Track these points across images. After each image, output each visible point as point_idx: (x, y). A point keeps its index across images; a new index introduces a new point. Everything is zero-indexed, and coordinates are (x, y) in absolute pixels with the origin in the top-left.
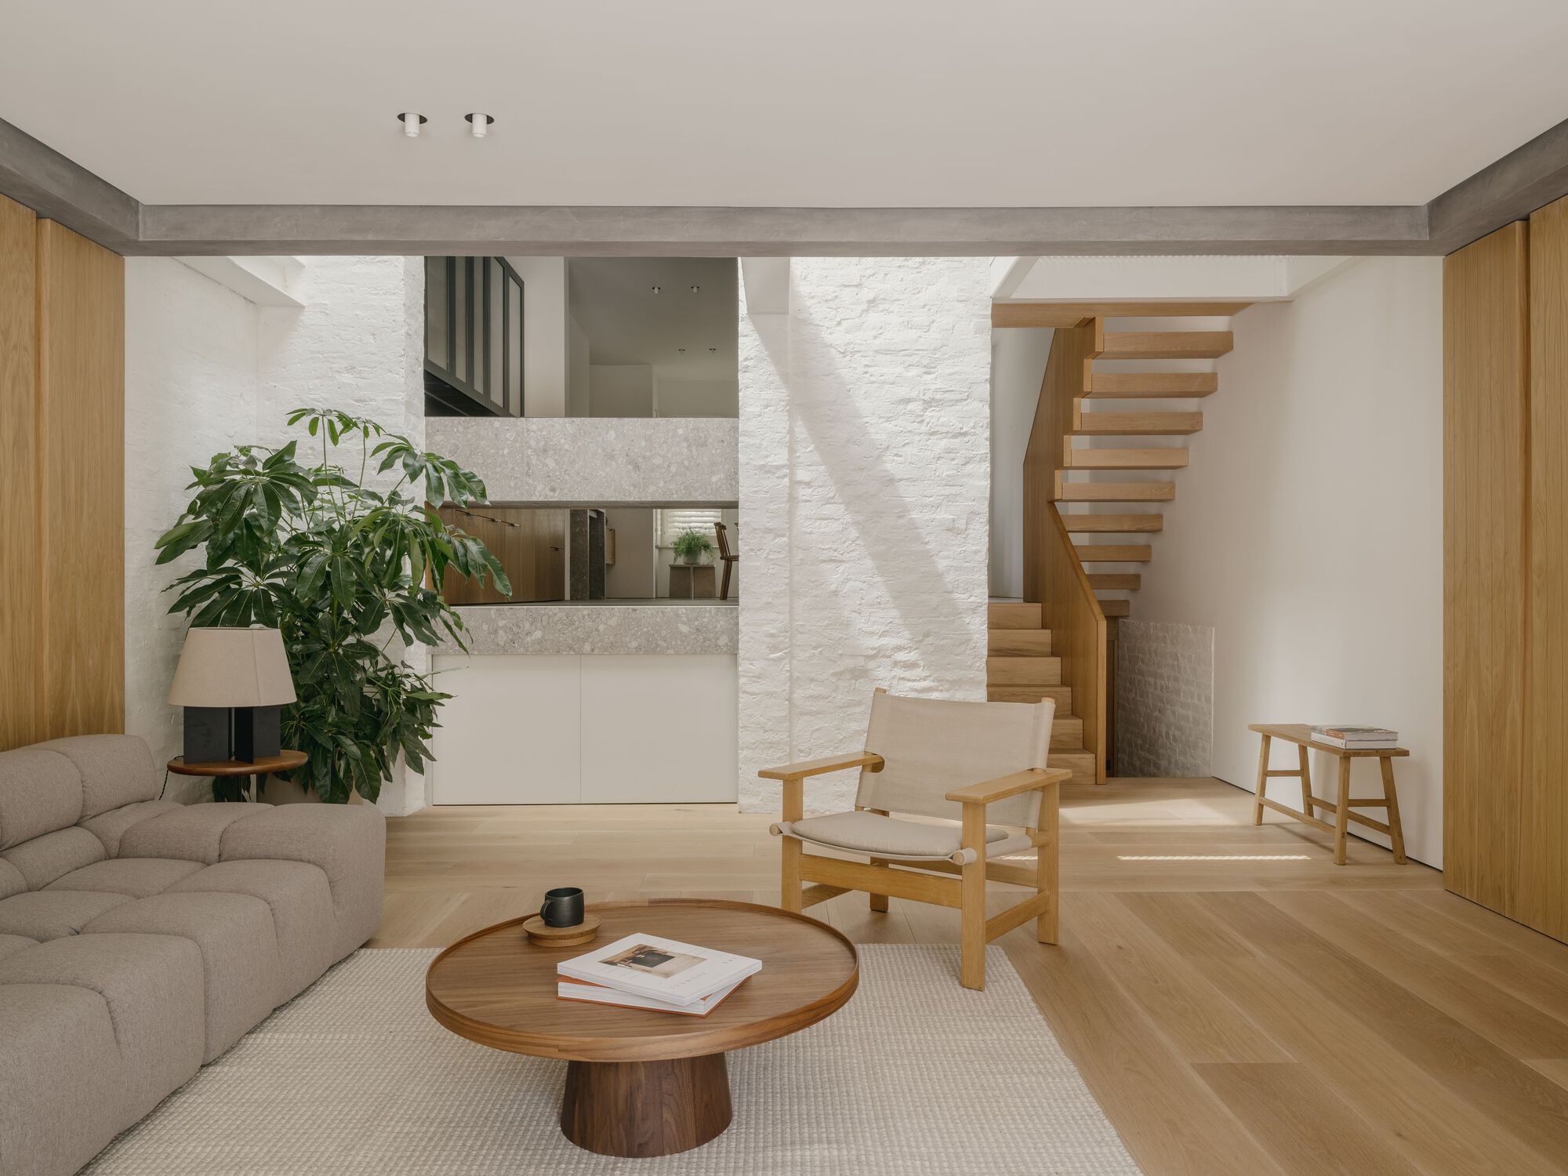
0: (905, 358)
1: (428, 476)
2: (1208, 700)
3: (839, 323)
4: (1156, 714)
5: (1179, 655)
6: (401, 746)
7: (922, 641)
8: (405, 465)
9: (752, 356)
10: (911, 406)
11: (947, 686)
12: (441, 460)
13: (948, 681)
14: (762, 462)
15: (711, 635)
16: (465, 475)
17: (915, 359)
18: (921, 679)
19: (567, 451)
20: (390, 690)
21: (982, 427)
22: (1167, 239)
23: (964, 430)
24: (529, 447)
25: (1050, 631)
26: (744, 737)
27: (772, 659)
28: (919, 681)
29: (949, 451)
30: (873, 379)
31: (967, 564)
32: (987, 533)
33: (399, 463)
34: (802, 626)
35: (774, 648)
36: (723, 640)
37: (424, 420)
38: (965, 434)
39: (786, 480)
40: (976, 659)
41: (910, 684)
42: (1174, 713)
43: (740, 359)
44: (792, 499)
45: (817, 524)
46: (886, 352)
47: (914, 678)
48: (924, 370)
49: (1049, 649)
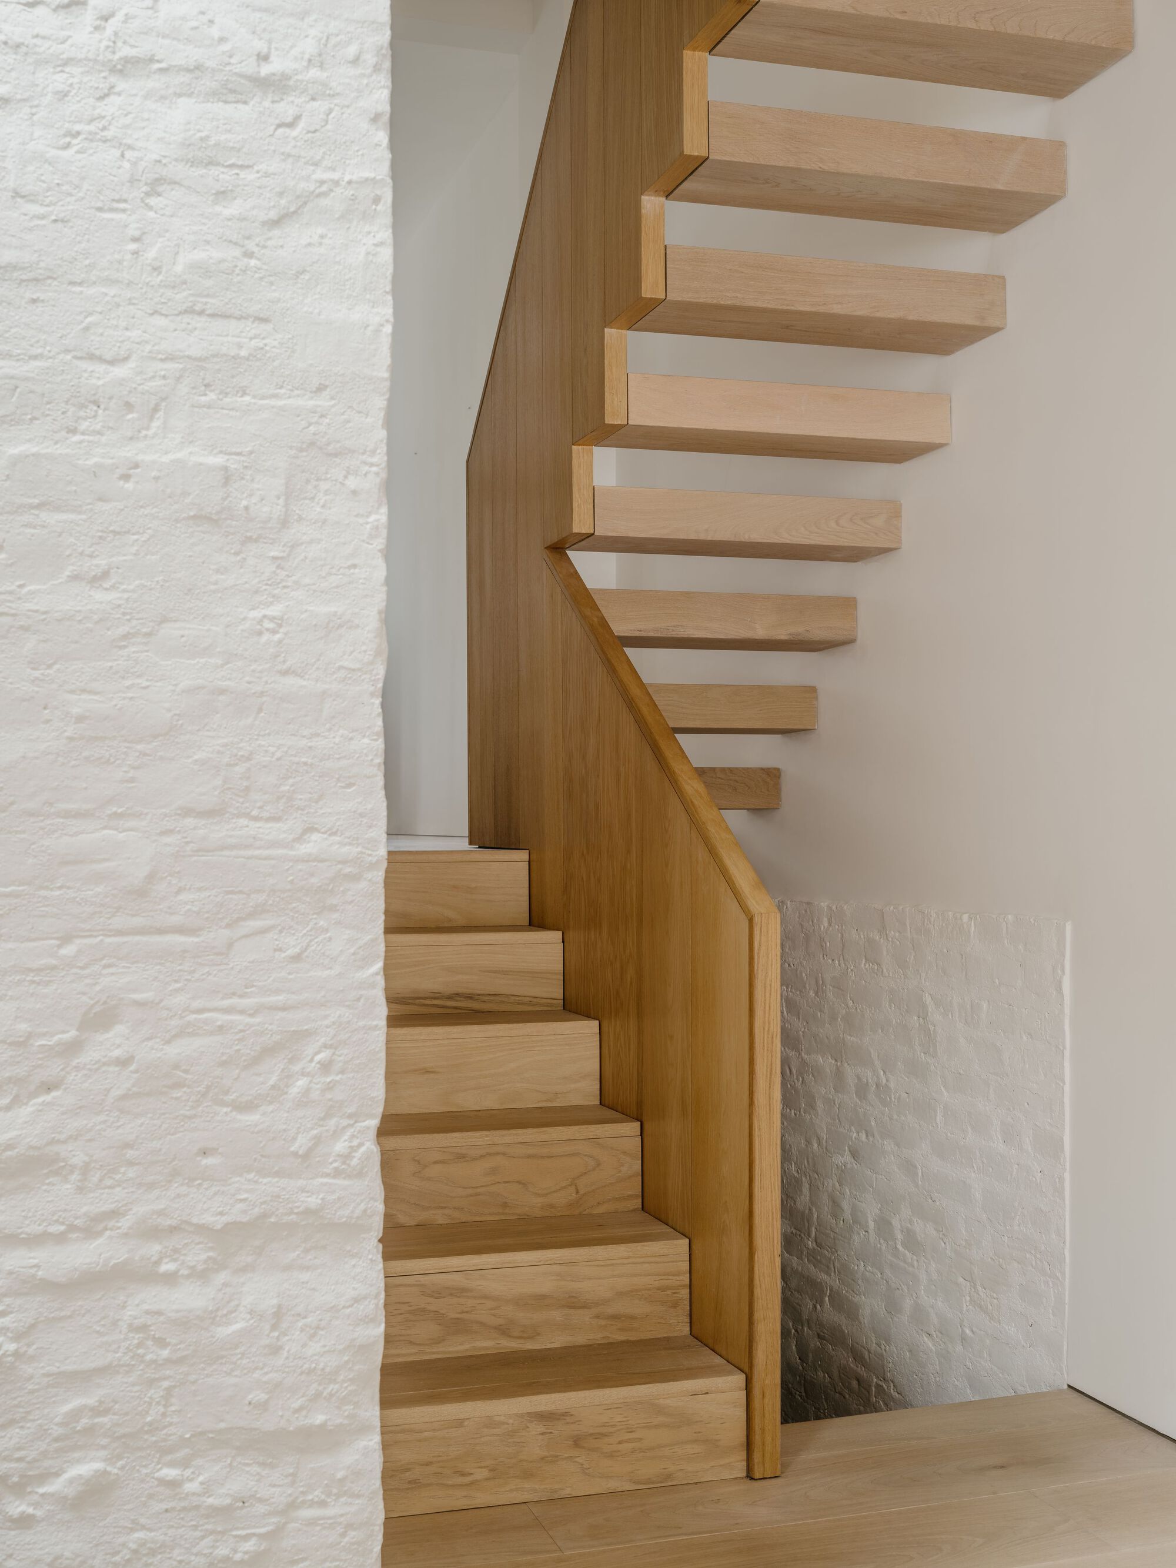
4: (844, 1158)
5: (928, 1000)
7: (73, 1048)
11: (197, 1255)
13: (202, 1229)
18: (72, 1228)
21: (356, 61)
23: (275, 66)
25: (557, 935)
28: (60, 1239)
29: (203, 155)
31: (291, 682)
32: (380, 543)
38: (277, 87)
40: (332, 1122)
47: (36, 1229)
49: (559, 993)
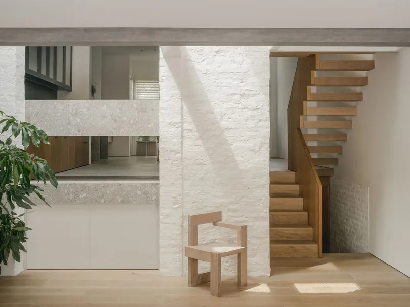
0: (232, 76)
1: (23, 134)
2: (367, 219)
3: (203, 61)
4: (345, 221)
5: (354, 197)
6: (11, 250)
8: (13, 130)
9: (166, 75)
10: (235, 97)
12: (29, 126)
14: (170, 121)
15: (149, 195)
16: (39, 131)
17: (235, 77)
19: (85, 114)
20: (6, 226)
22: (340, 41)
23: (258, 107)
24: (69, 113)
25: (299, 185)
26: (162, 242)
27: (175, 208)
29: (251, 116)
30: (218, 85)
31: (260, 166)
33: (10, 128)
34: (188, 193)
35: (175, 203)
36: (154, 198)
37: (24, 101)
38: (259, 109)
39: (181, 129)
41: (235, 219)
42: (353, 222)
43: (160, 76)
44: (182, 137)
45: (194, 148)
46: (224, 73)
48: (241, 81)
49: (299, 193)
